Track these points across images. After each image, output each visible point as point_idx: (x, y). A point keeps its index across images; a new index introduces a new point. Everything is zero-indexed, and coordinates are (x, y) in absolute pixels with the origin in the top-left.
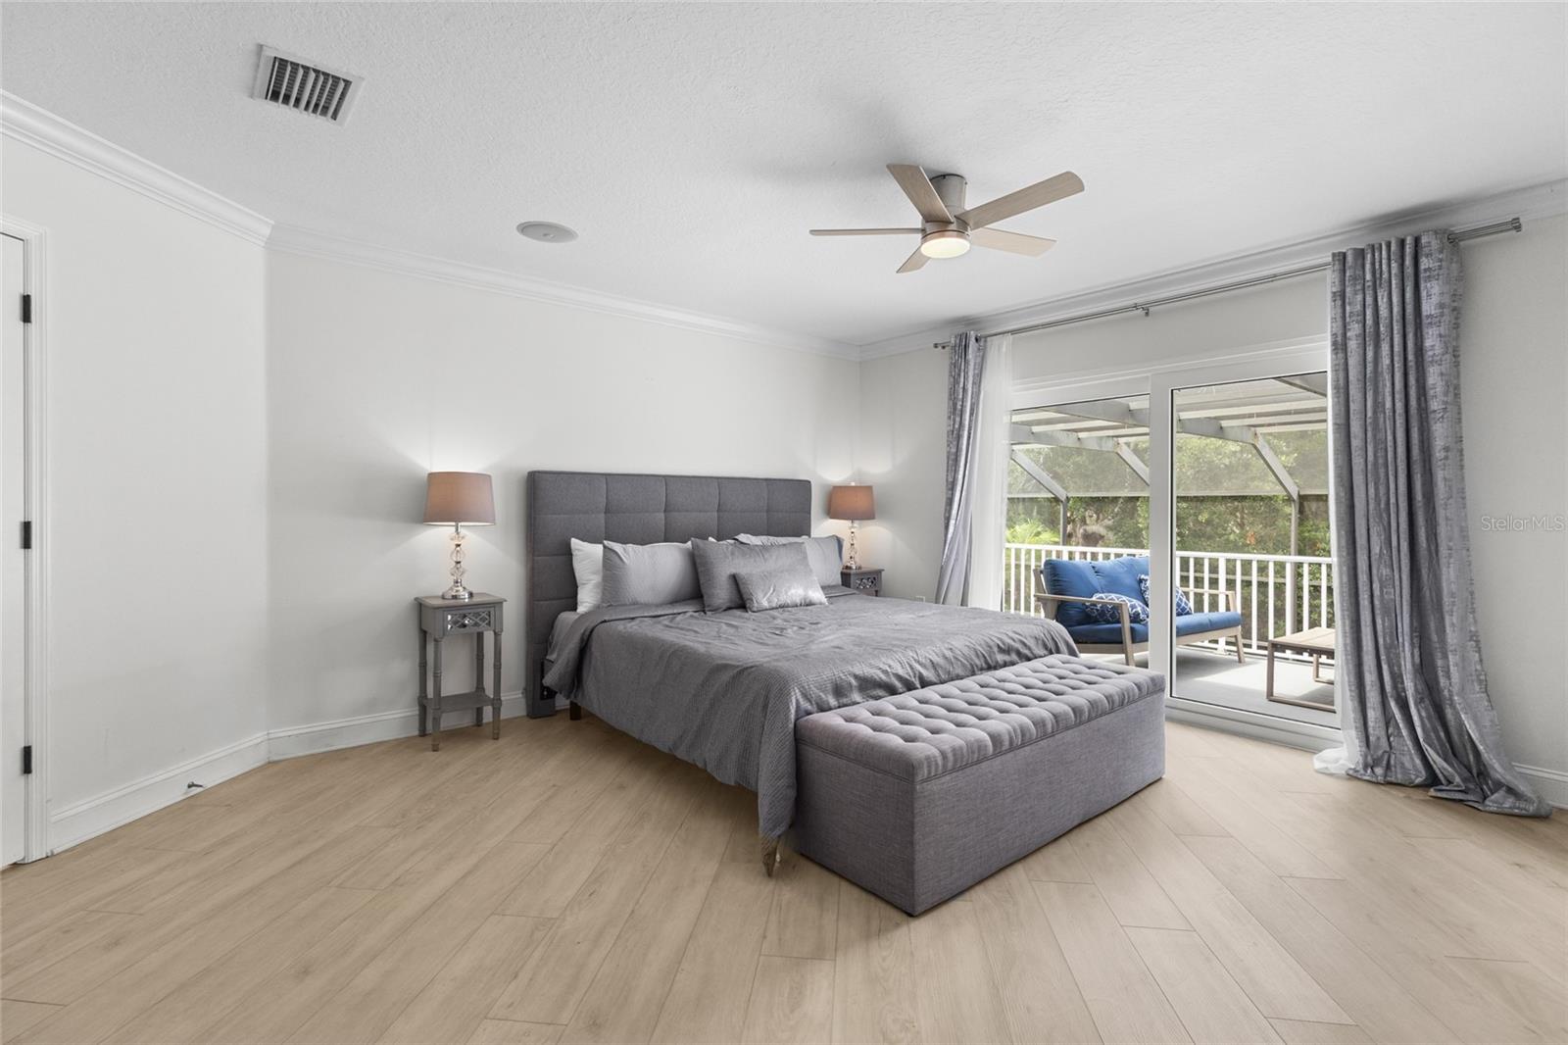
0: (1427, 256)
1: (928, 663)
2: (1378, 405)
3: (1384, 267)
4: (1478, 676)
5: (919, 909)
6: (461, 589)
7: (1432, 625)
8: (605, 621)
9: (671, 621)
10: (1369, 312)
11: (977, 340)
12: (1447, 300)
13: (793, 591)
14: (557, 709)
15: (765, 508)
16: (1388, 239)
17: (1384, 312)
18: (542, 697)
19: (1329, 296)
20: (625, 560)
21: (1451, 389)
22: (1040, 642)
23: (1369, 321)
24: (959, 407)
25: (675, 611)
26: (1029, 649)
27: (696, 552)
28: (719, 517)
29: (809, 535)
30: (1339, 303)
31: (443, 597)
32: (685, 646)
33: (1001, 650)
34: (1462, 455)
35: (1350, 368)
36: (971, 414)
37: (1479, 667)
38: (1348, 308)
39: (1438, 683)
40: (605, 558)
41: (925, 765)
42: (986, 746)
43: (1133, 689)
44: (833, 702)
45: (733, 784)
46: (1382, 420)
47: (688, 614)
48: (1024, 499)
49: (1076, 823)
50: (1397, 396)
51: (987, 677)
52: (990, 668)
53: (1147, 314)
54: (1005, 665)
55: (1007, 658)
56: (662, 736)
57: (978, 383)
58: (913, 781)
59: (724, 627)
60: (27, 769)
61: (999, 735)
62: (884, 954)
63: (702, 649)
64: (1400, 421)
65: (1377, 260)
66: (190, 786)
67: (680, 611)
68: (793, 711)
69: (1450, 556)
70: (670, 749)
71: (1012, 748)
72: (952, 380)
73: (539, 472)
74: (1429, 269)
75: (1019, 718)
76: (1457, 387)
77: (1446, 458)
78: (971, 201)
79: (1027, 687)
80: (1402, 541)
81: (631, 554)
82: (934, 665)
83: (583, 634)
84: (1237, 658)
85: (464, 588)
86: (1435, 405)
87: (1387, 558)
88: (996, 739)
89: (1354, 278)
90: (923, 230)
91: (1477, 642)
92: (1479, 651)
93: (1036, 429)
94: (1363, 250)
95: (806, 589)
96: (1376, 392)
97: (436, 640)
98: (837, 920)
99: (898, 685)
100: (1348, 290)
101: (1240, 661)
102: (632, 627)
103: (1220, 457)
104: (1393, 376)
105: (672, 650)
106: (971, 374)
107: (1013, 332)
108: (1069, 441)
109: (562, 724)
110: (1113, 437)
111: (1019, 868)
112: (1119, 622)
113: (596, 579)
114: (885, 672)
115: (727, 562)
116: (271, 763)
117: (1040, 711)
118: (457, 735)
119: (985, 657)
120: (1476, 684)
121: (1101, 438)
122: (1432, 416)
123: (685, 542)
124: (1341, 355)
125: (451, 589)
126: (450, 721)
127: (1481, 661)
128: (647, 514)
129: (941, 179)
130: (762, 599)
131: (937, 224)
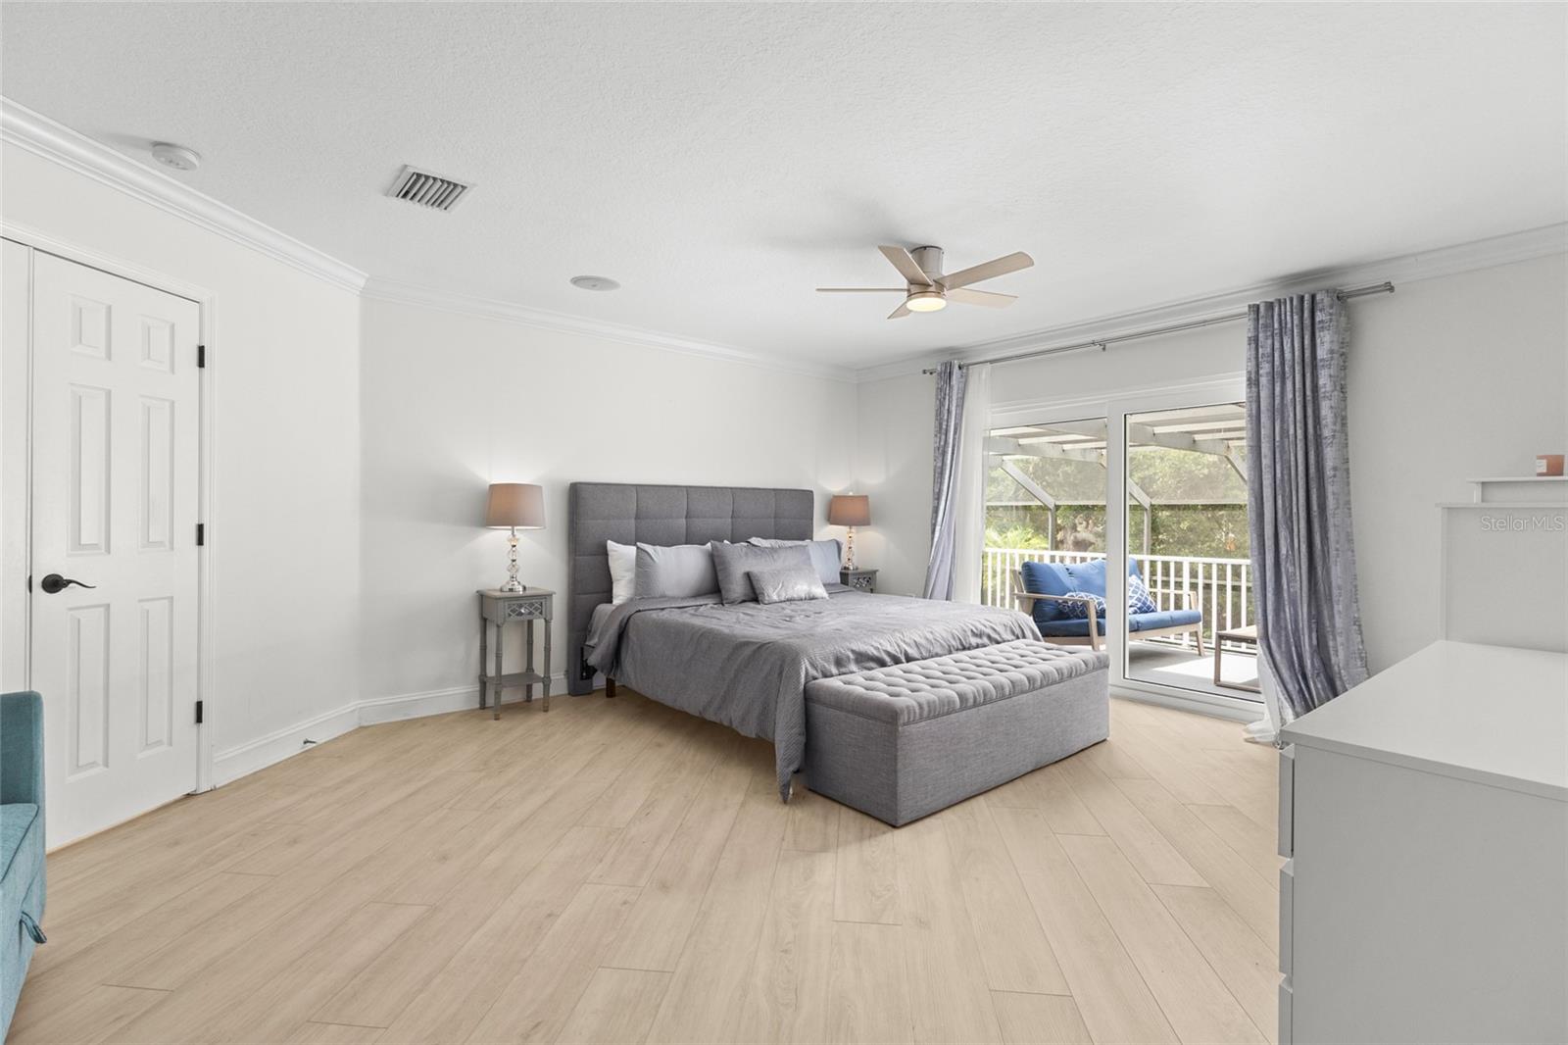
0: (1321, 311)
1: (912, 642)
2: (1284, 432)
3: (1288, 318)
4: (1360, 653)
5: (901, 822)
6: (516, 583)
7: (1326, 613)
8: (639, 611)
9: (696, 611)
10: (1277, 355)
11: (960, 368)
12: (1336, 347)
13: (799, 587)
14: (594, 688)
15: (772, 516)
16: (1290, 295)
17: (1288, 356)
18: (582, 678)
19: (1246, 340)
20: (655, 559)
21: (1339, 420)
22: (1008, 629)
23: (1277, 362)
24: (944, 427)
25: (698, 603)
26: (999, 634)
27: (715, 553)
28: (732, 522)
29: (812, 539)
30: (1253, 346)
31: (501, 590)
32: (711, 629)
33: (975, 635)
34: (1348, 473)
35: (1262, 400)
36: (955, 433)
37: (1361, 647)
38: (1260, 350)
39: (1330, 660)
40: (638, 558)
41: (906, 712)
42: (954, 702)
43: (1080, 665)
44: (834, 671)
45: (754, 736)
46: (1287, 443)
47: (709, 606)
48: (1017, 507)
49: (1029, 769)
50: (1298, 425)
51: (962, 655)
52: (964, 649)
53: (1104, 349)
54: (978, 646)
55: (979, 641)
56: (692, 701)
57: (961, 406)
58: (897, 724)
59: (742, 615)
60: (199, 720)
61: (965, 694)
62: (874, 849)
63: (726, 631)
64: (1300, 445)
65: (1283, 312)
66: (305, 743)
67: (702, 603)
68: (803, 676)
69: (1338, 556)
70: (700, 713)
71: (976, 704)
72: (938, 402)
73: (581, 483)
74: (1321, 322)
75: (984, 683)
76: (1344, 418)
77: (1335, 476)
78: (948, 267)
79: (993, 662)
80: (1301, 544)
81: (658, 553)
82: (917, 645)
83: (621, 622)
84: (1197, 652)
85: (519, 583)
86: (1326, 432)
87: (1291, 557)
88: (962, 697)
89: (1266, 326)
90: (909, 290)
91: (1360, 626)
92: (1361, 634)
93: (1022, 441)
94: (1272, 303)
95: (810, 585)
96: (1283, 421)
97: (498, 626)
98: (838, 830)
99: (887, 659)
100: (1260, 335)
101: (1200, 655)
102: (665, 615)
103: (1199, 467)
104: (1295, 408)
105: (700, 632)
106: (954, 398)
107: (992, 362)
108: (1054, 453)
109: (600, 701)
110: (1096, 448)
111: (981, 799)
112: (1086, 617)
113: (630, 576)
114: (877, 649)
115: (741, 561)
116: (362, 728)
117: (1001, 678)
118: (512, 708)
119: (960, 640)
120: (1358, 660)
121: (1085, 450)
122: (1324, 441)
123: (704, 544)
124: (1254, 389)
125: (508, 583)
126: (509, 696)
127: (1362, 642)
128: (670, 520)
129: (921, 251)
130: (772, 593)
131: (919, 287)
